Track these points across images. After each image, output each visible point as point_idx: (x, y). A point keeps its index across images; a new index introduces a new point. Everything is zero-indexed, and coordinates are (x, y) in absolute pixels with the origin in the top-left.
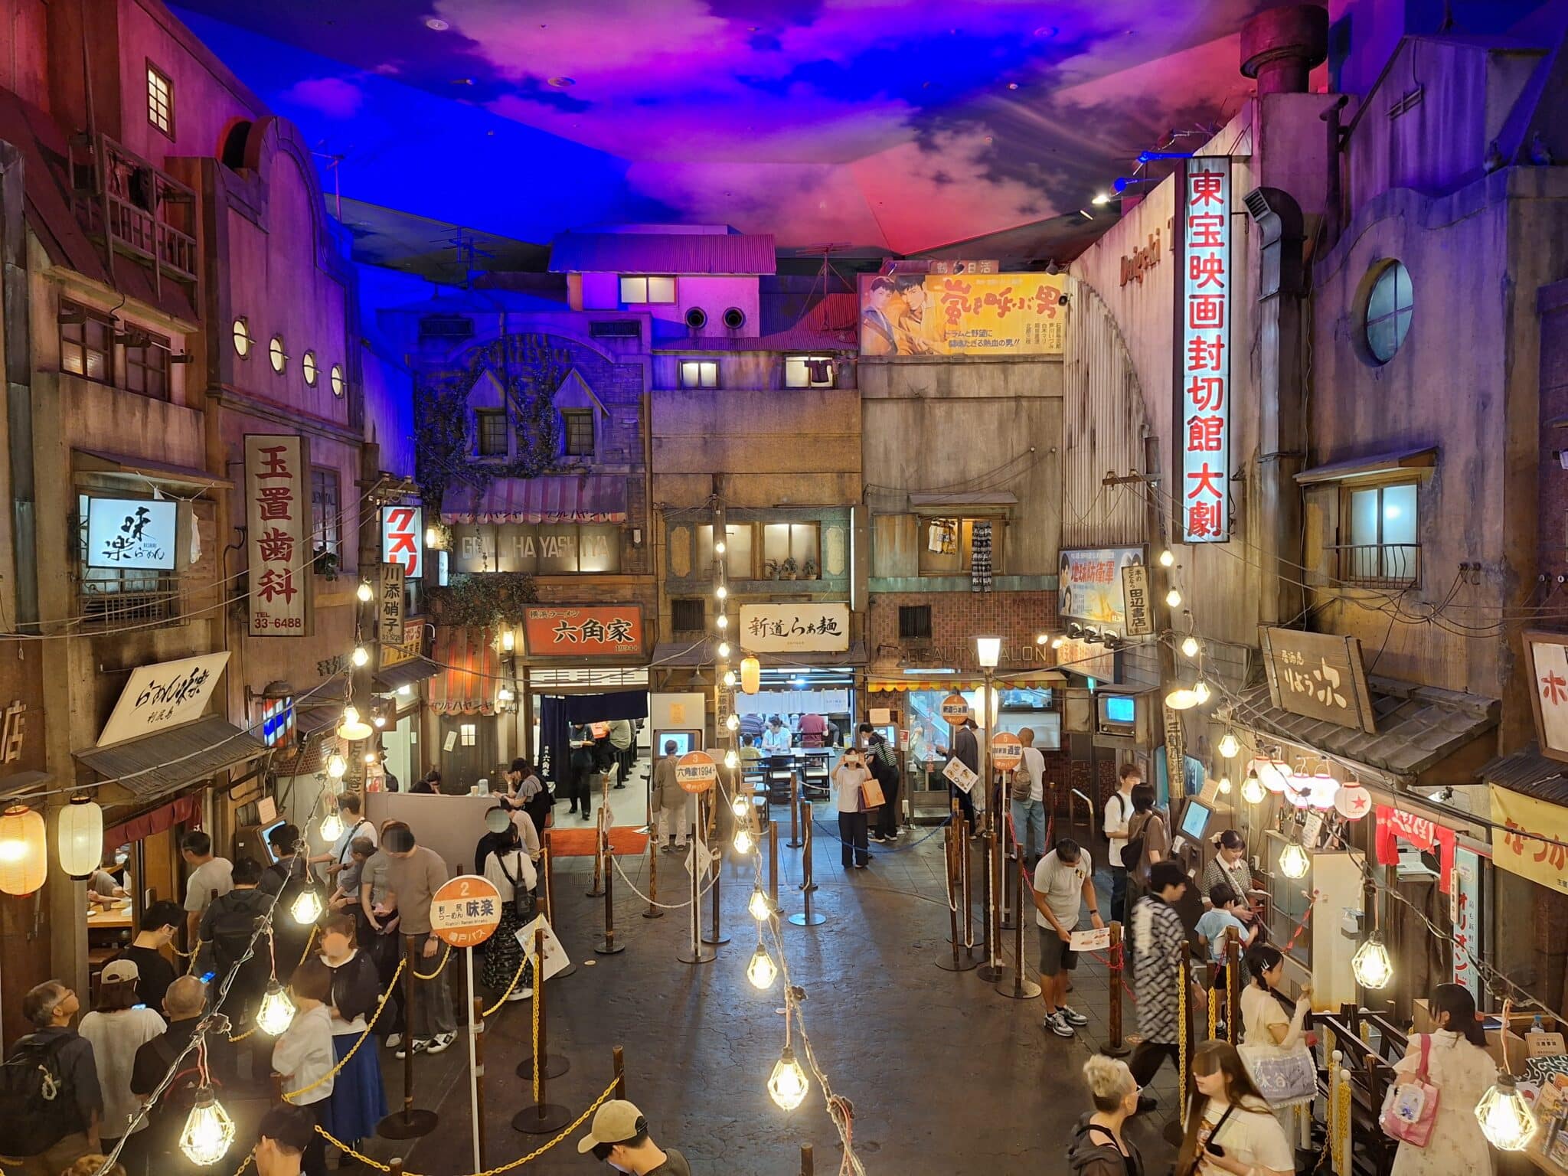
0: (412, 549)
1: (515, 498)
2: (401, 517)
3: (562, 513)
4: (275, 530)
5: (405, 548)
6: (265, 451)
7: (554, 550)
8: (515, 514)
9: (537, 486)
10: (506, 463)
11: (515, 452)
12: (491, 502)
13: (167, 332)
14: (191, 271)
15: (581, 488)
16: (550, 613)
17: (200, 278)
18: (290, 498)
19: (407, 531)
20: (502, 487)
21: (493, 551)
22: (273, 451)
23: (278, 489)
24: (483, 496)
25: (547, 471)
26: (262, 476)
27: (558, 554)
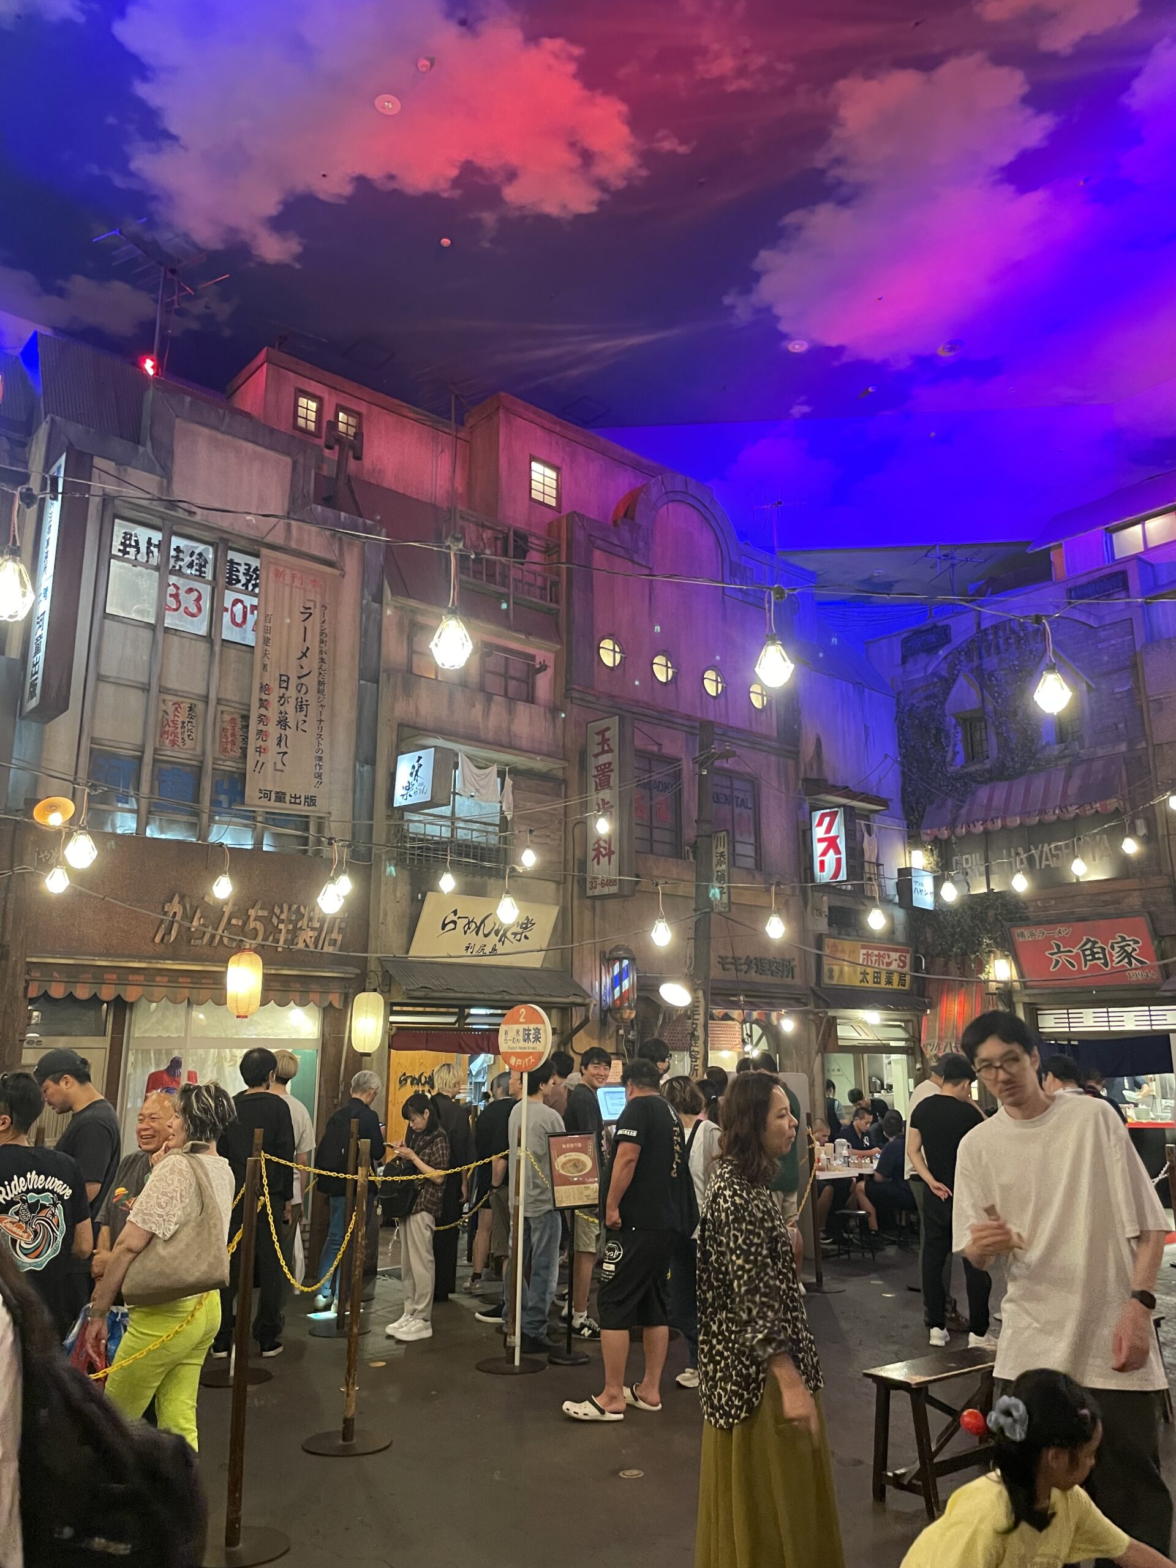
0: (838, 852)
1: (994, 804)
2: (827, 820)
3: (1042, 812)
4: (603, 800)
5: (831, 851)
6: (598, 734)
7: (1047, 859)
8: (992, 820)
9: (1019, 786)
10: (988, 766)
11: (995, 751)
12: (970, 811)
13: (531, 650)
14: (557, 602)
15: (1068, 777)
16: (1039, 933)
17: (563, 606)
18: (612, 770)
19: (833, 833)
20: (983, 793)
21: (983, 869)
22: (602, 733)
23: (605, 765)
24: (962, 807)
25: (1031, 768)
26: (596, 756)
27: (1053, 863)
